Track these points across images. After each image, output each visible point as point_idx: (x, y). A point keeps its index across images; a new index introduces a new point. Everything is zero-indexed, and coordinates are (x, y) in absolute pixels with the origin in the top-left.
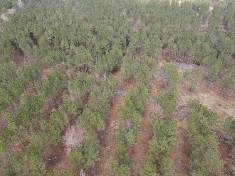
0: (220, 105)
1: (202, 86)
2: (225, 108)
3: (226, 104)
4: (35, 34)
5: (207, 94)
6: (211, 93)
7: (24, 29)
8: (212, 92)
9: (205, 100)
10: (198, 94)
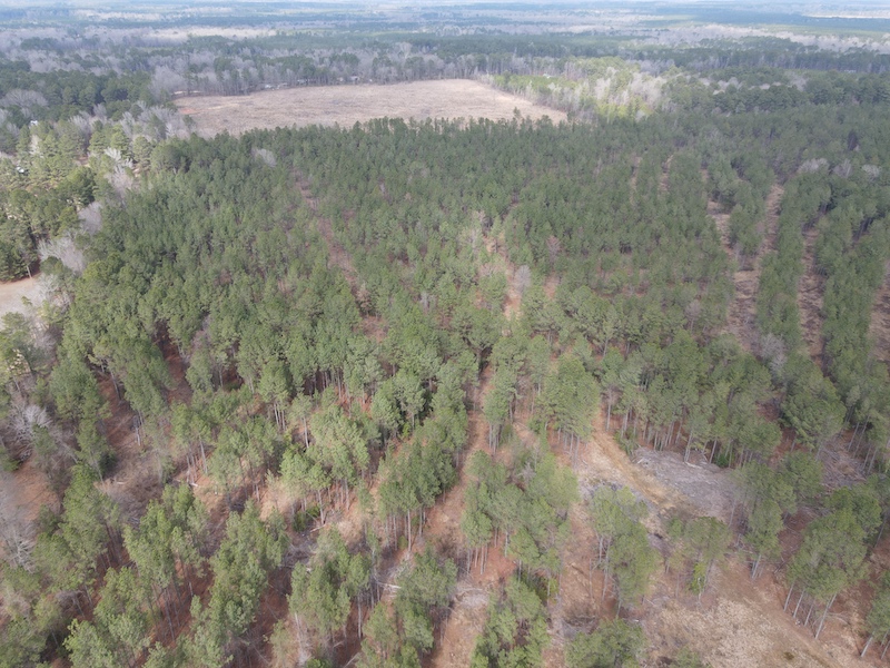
0: (789, 657)
1: (732, 564)
3: (807, 651)
4: (175, 331)
5: (748, 606)
6: (759, 600)
8: (765, 597)
10: (717, 604)
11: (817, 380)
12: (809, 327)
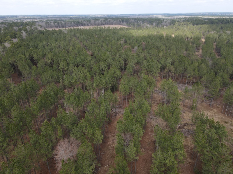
0: (226, 122)
1: (204, 104)
3: (231, 121)
4: (36, 58)
7: (25, 54)
8: (215, 111)
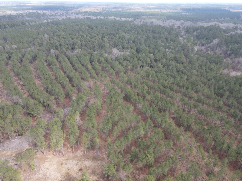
0: (62, 164)
2: (66, 164)
3: (64, 160)
5: (48, 161)
6: (49, 158)
8: (50, 156)
9: (49, 169)
10: (41, 167)
11: (32, 101)
12: (23, 89)
